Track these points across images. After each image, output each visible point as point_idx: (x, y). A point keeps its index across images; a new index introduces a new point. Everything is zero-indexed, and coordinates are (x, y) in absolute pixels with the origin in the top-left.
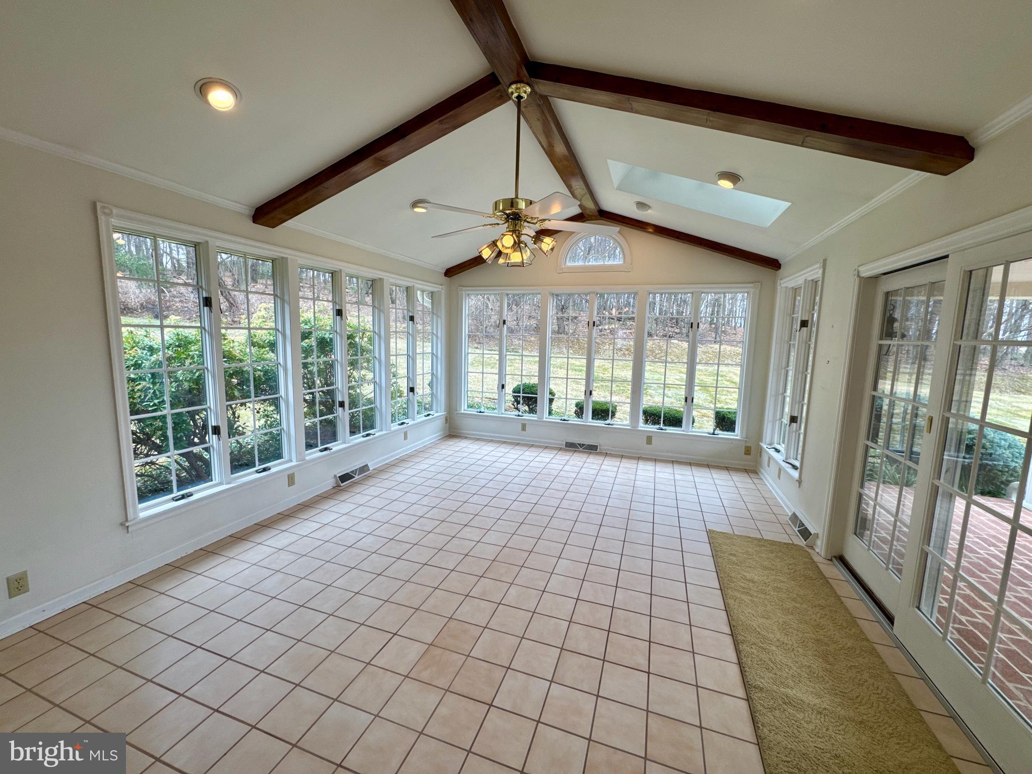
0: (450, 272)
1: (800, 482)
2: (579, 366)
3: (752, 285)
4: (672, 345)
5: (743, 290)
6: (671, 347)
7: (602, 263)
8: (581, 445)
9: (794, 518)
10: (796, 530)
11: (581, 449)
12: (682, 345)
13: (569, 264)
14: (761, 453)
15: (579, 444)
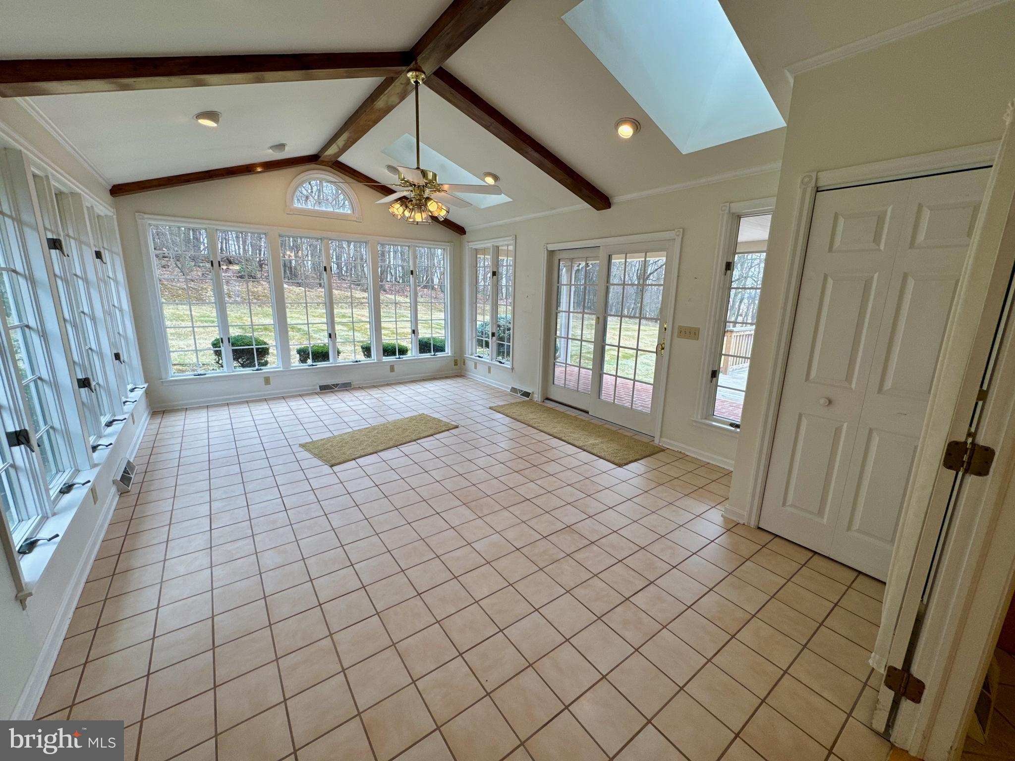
0: (118, 190)
1: (513, 369)
3: (448, 244)
5: (441, 247)
7: (332, 210)
8: (336, 386)
9: (514, 390)
10: (519, 395)
11: (336, 389)
13: (297, 205)
14: (464, 362)
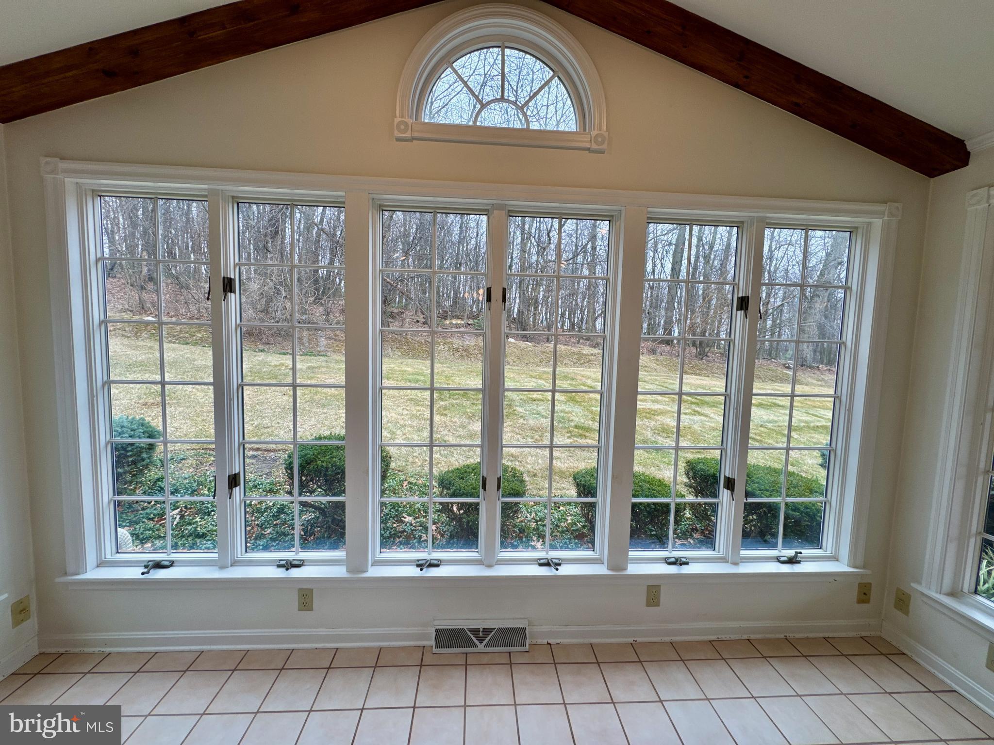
2: (413, 374)
4: (510, 345)
6: (509, 347)
8: (482, 634)
11: (481, 647)
12: (520, 344)
15: (475, 631)
